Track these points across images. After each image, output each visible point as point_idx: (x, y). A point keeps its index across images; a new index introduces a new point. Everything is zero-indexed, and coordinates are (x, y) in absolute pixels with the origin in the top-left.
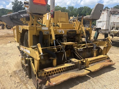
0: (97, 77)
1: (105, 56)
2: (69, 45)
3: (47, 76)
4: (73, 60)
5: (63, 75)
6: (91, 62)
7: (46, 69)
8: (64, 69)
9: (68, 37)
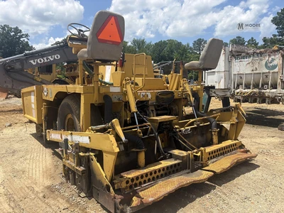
0: (227, 184)
1: (234, 142)
2: (166, 122)
3: (131, 187)
4: (176, 152)
5: (161, 183)
6: (211, 155)
7: (127, 174)
8: (162, 172)
9: (158, 106)
